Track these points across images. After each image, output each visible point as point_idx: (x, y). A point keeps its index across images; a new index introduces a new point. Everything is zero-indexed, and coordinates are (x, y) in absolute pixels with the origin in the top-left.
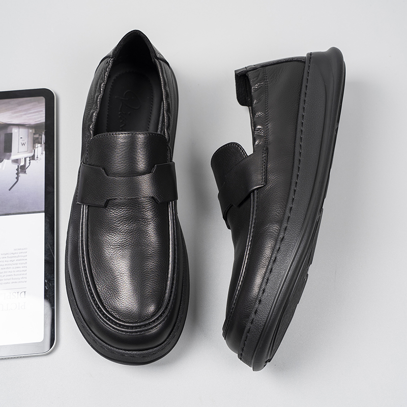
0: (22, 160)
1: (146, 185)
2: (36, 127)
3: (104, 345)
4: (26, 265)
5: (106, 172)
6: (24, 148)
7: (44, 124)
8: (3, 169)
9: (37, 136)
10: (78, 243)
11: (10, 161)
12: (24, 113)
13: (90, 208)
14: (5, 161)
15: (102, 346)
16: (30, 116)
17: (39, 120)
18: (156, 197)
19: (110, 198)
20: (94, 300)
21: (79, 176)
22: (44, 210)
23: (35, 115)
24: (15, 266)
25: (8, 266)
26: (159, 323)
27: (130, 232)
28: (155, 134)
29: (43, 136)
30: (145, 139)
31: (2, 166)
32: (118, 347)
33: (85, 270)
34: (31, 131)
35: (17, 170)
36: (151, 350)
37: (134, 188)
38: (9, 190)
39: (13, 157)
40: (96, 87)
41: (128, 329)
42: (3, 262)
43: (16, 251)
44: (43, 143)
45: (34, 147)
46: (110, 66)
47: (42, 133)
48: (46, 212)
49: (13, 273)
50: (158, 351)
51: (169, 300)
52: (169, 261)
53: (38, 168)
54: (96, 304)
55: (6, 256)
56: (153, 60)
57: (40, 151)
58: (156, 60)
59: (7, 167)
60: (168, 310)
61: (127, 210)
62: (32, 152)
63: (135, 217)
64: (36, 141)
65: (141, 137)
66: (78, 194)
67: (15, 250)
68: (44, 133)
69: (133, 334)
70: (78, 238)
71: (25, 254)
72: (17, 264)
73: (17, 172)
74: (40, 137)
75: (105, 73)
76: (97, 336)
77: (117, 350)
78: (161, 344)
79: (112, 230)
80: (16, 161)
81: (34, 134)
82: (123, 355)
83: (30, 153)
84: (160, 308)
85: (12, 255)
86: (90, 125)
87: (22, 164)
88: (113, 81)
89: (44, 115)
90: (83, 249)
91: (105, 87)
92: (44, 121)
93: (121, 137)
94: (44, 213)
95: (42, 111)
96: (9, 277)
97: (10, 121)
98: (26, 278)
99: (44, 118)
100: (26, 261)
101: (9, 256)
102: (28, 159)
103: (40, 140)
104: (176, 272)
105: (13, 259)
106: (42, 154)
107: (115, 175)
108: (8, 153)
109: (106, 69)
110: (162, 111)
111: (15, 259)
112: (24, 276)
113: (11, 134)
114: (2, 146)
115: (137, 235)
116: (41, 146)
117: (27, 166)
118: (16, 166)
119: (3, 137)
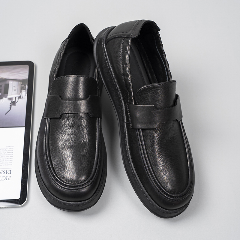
0: (13, 98)
1: (83, 106)
2: (23, 81)
3: (55, 198)
4: (12, 156)
5: (61, 98)
6: (16, 92)
7: (28, 80)
8: (3, 103)
9: (23, 86)
10: (43, 140)
12: (16, 73)
13: (51, 120)
14: (4, 99)
15: (54, 200)
16: (20, 75)
17: (25, 77)
18: (89, 114)
19: (63, 113)
20: (51, 172)
21: (46, 103)
22: (24, 126)
23: (23, 75)
25: (2, 156)
26: (88, 185)
27: (74, 133)
29: (27, 86)
30: (84, 80)
31: (2, 101)
32: (64, 199)
33: (47, 155)
34: (20, 83)
35: (11, 103)
36: (82, 202)
37: (76, 107)
38: (6, 114)
39: (9, 96)
40: (58, 56)
41: (70, 187)
44: (26, 90)
45: (21, 92)
46: (67, 43)
47: (26, 84)
48: (25, 127)
49: (4, 160)
50: (87, 203)
51: (95, 173)
52: (95, 151)
53: (22, 103)
54: (52, 174)
55: (1, 150)
56: (91, 41)
57: (24, 94)
59: (5, 102)
60: (94, 178)
61: (72, 120)
62: (20, 94)
63: (76, 125)
64: (22, 88)
65: (82, 79)
66: (45, 114)
67: (6, 147)
68: (27, 84)
69: (73, 191)
70: (44, 138)
71: (12, 150)
72: (7, 155)
73: (10, 104)
74: (25, 86)
75: (64, 47)
76: (51, 193)
77: (63, 201)
78: (89, 199)
79: (63, 131)
80: (10, 99)
81: (22, 85)
82: (66, 204)
83: (18, 94)
84: (89, 177)
85: (5, 150)
86: (54, 75)
87: (14, 100)
88: (68, 56)
90: (46, 143)
92: (28, 78)
93: (71, 79)
94: (24, 128)
95: (27, 73)
96: (2, 162)
97: (8, 77)
98: (12, 163)
99: (28, 76)
100: (12, 153)
101: (3, 150)
102: (17, 98)
103: (25, 88)
104: (99, 158)
105: (5, 152)
106: (25, 95)
107: (67, 99)
108: (6, 95)
109: (65, 44)
110: (95, 73)
111: (6, 152)
112: (11, 162)
113: (8, 84)
114: (3, 91)
115: (78, 135)
116: (25, 91)
117: (16, 102)
118: (10, 102)
119: (3, 86)
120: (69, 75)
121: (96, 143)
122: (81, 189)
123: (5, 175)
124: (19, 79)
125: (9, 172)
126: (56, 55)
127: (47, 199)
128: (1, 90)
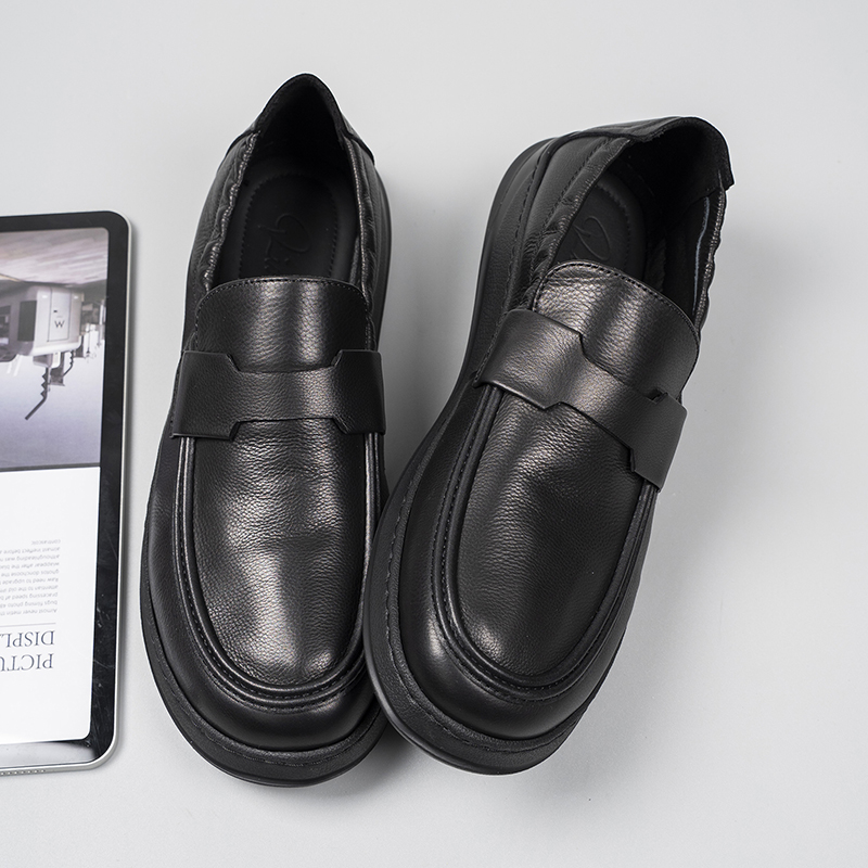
0: (54, 356)
1: (317, 394)
2: (87, 291)
3: (220, 739)
4: (56, 576)
5: (235, 364)
6: (62, 332)
7: (105, 283)
8: (15, 374)
9: (89, 308)
10: (170, 519)
11: (30, 358)
12: (62, 260)
13: (199, 445)
14: (20, 358)
15: (216, 742)
16: (76, 267)
17: (94, 274)
18: (340, 419)
19: (242, 419)
20: (203, 639)
21: (177, 379)
22: (98, 461)
23: (85, 266)
24: (32, 577)
25: (19, 578)
26: (342, 690)
27: (283, 494)
28: (342, 285)
29: (103, 309)
30: (319, 294)
31: (13, 369)
32: (252, 742)
33: (185, 576)
34: (76, 297)
35: (45, 377)
36: (321, 751)
37: (291, 397)
38: (27, 418)
39: (37, 350)
40: (219, 196)
41: (273, 699)
42: (7, 567)
43: (36, 547)
44: (101, 323)
45: (82, 331)
46: (250, 150)
47: (100, 302)
48: (102, 465)
49: (28, 593)
50: (338, 752)
52: (364, 559)
53: (88, 375)
54: (207, 647)
55: (15, 555)
56: (340, 139)
57: (95, 339)
58: (346, 139)
59: (22, 371)
61: (277, 446)
62: (77, 341)
63: (292, 464)
64: (86, 318)
65: (311, 291)
66: (173, 419)
67: (34, 543)
68: (103, 301)
69: (285, 710)
70: (172, 510)
71: (55, 553)
72: (37, 573)
73: (43, 381)
74: (96, 310)
75: (238, 164)
76: (205, 719)
77: (249, 749)
78: (343, 739)
79: (243, 488)
80: (43, 359)
81: (83, 304)
82: (260, 759)
83: (73, 342)
84: (344, 657)
85: (28, 554)
86: (204, 271)
87: (56, 364)
88: (253, 193)
89: (106, 265)
90: (181, 532)
91: (239, 193)
92: (105, 277)
93: (270, 289)
94: (99, 468)
95: (101, 257)
96: (18, 601)
97: (32, 275)
98: (55, 603)
99: (106, 271)
100: (57, 567)
101: (22, 555)
102: (68, 356)
103: (95, 317)
105: (28, 562)
106: (98, 344)
107: (255, 368)
108: (27, 343)
109: (242, 155)
110: (356, 257)
111: (35, 562)
112: (52, 599)
113: (34, 303)
114: (14, 329)
115: (296, 499)
116: (97, 329)
117: (65, 371)
118: (42, 369)
119: (15, 309)
120: (261, 276)
121: (365, 530)
122: (314, 702)
123: (34, 650)
124: (74, 284)
125: (47, 639)
126: (210, 193)
127: (189, 739)
128: (8, 324)
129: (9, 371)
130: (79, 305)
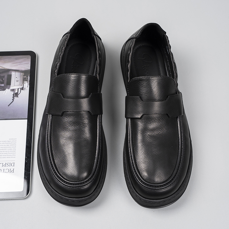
0: (16, 89)
1: (85, 104)
2: (25, 72)
3: (57, 194)
4: (15, 148)
5: (63, 96)
6: (18, 83)
7: (30, 70)
8: (6, 94)
9: (25, 77)
10: (45, 136)
11: (10, 90)
12: (19, 64)
13: (53, 117)
14: (7, 90)
15: (56, 195)
16: (22, 66)
17: (27, 68)
18: (91, 112)
19: (65, 111)
20: (53, 168)
21: (48, 98)
23: (25, 65)
24: (9, 148)
25: (5, 148)
26: (89, 183)
27: (75, 131)
28: (92, 76)
29: (29, 77)
30: (86, 78)
31: (5, 93)
32: (65, 195)
33: (49, 151)
34: (22, 74)
35: (13, 95)
36: (84, 198)
38: (8, 106)
39: (12, 88)
40: (60, 50)
41: (71, 185)
42: (3, 145)
43: (10, 140)
44: (28, 81)
45: (23, 83)
46: (68, 38)
47: (28, 75)
48: (28, 119)
49: (8, 152)
50: (88, 199)
51: (95, 170)
52: (96, 148)
53: (25, 94)
54: (54, 170)
55: (5, 142)
56: (92, 35)
57: (27, 85)
58: (94, 36)
59: (7, 93)
60: (94, 176)
61: (74, 118)
62: (22, 86)
63: (78, 122)
64: (24, 80)
65: (84, 77)
66: (47, 109)
68: (29, 75)
69: (74, 188)
70: (46, 133)
71: (15, 142)
72: (10, 147)
74: (27, 77)
75: (65, 42)
76: (53, 189)
77: (65, 197)
78: (89, 195)
79: (65, 129)
80: (13, 90)
81: (24, 76)
82: (67, 200)
83: (21, 86)
84: (90, 174)
85: (8, 142)
86: (56, 70)
87: (16, 92)
88: (69, 48)
89: (30, 65)
90: (48, 139)
91: (65, 49)
93: (73, 77)
95: (29, 63)
96: (5, 154)
97: (10, 68)
98: (15, 155)
99: (30, 67)
100: (15, 146)
101: (6, 142)
102: (20, 89)
103: (27, 79)
104: (100, 155)
105: (8, 144)
106: (28, 87)
107: (68, 98)
108: (9, 86)
109: (66, 39)
110: (96, 66)
111: (10, 144)
112: (14, 154)
113: (11, 75)
114: (5, 82)
115: (79, 132)
116: (27, 83)
117: (19, 93)
118: (12, 93)
119: (6, 77)
120: (70, 73)
121: (97, 140)
122: (82, 186)
123: (9, 168)
124: (21, 70)
125: (13, 165)
126: (58, 49)
127: (49, 193)
128: (4, 81)
129: (4, 93)
130: (23, 76)
